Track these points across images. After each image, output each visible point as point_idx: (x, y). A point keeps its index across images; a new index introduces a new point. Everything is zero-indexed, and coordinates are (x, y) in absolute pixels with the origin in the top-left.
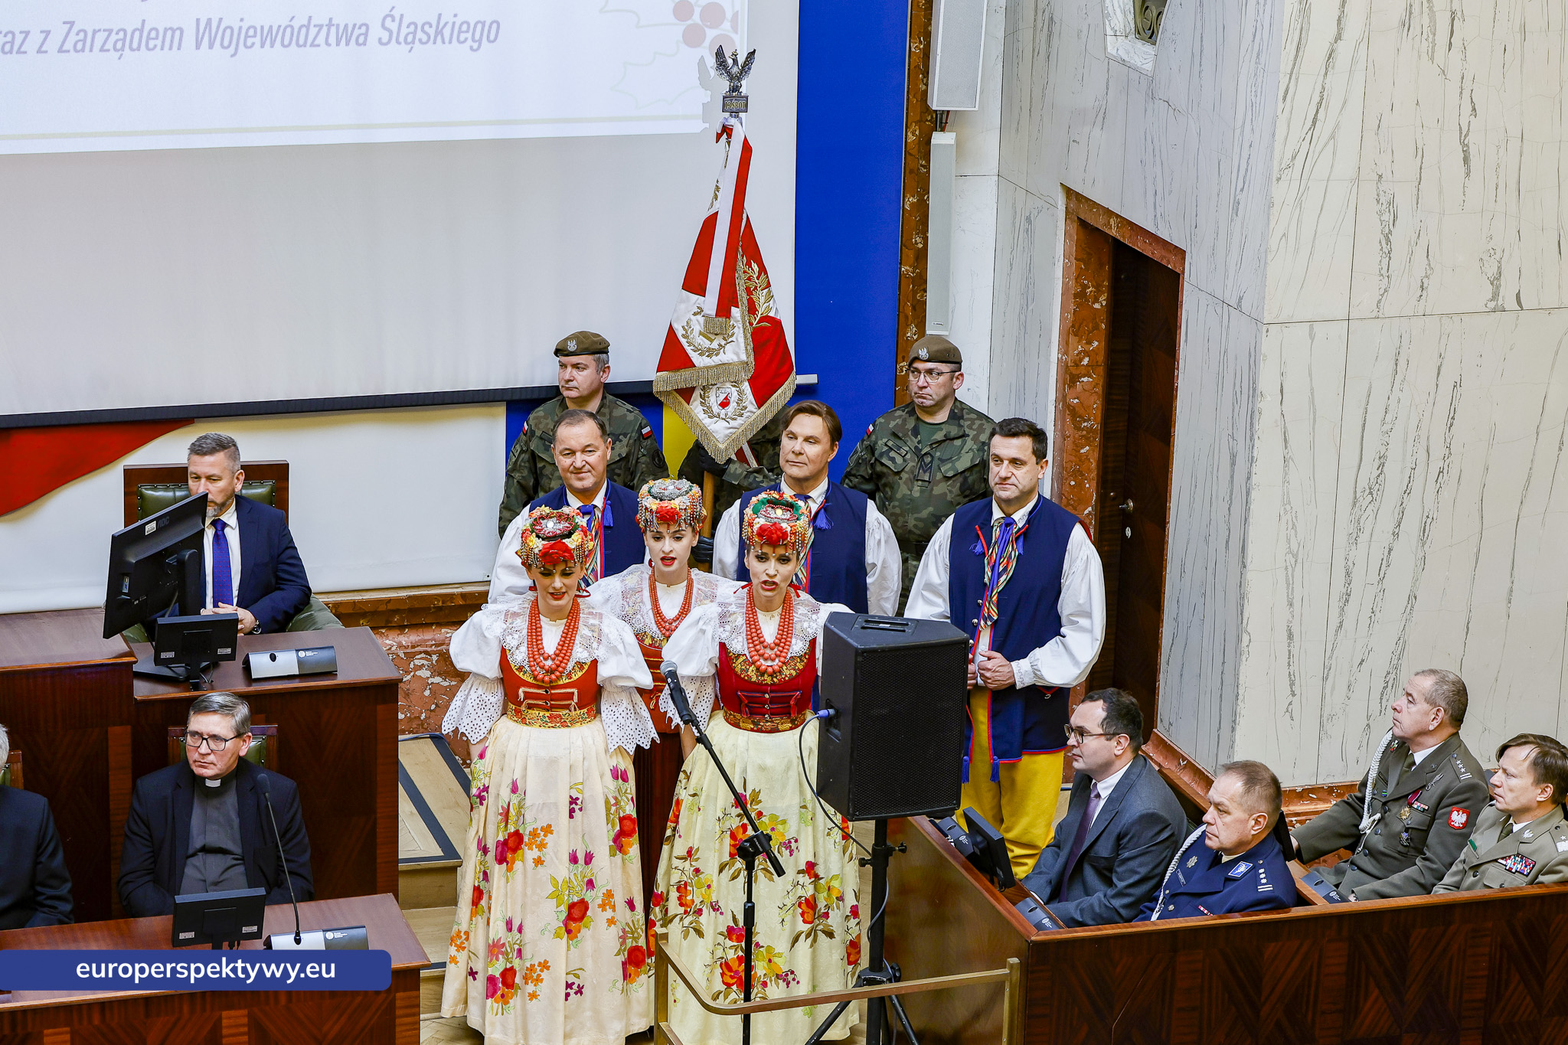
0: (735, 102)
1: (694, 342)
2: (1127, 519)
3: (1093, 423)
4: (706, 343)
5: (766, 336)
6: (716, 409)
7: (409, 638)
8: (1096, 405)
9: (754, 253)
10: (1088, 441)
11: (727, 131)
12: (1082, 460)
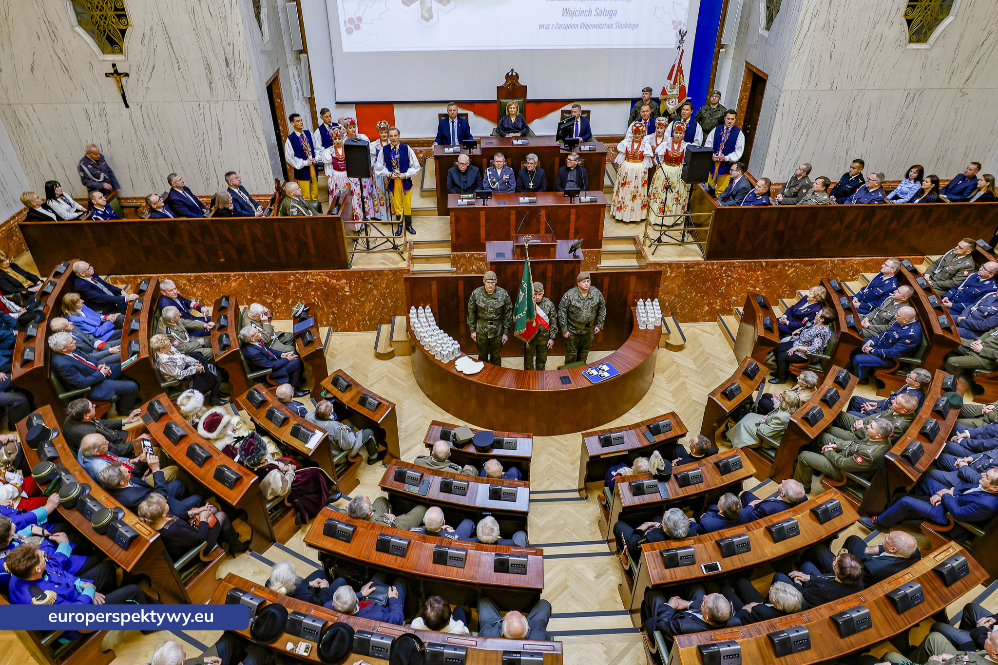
0: (682, 41)
1: (668, 90)
2: (748, 129)
3: (744, 109)
4: (670, 90)
5: (682, 89)
6: (671, 103)
7: (609, 144)
8: (746, 106)
9: (682, 72)
10: (743, 112)
11: (679, 47)
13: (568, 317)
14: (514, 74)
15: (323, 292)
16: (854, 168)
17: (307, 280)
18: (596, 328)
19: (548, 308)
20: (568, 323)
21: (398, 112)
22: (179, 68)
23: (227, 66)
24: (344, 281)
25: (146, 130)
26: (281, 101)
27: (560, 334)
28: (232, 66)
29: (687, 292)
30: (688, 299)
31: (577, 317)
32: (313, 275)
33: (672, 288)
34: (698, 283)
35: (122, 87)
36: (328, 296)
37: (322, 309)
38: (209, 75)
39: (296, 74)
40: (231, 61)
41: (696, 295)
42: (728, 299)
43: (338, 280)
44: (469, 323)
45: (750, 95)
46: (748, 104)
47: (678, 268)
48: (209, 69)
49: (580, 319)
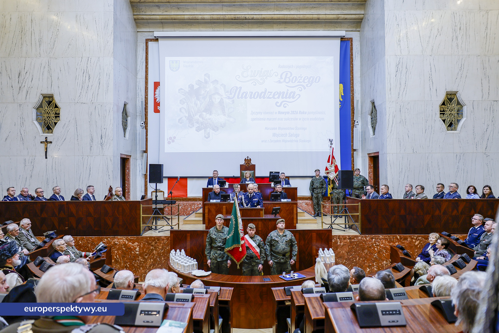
0: (331, 144)
2: (376, 188)
4: (330, 168)
5: (336, 167)
6: (331, 174)
8: (372, 176)
9: (334, 158)
10: (372, 180)
11: (331, 147)
12: (371, 182)
13: (271, 250)
14: (249, 159)
15: (123, 251)
16: (439, 188)
17: (114, 242)
18: (292, 260)
19: (258, 241)
20: (271, 255)
21: (189, 182)
22: (78, 140)
23: (101, 139)
24: (136, 243)
25: (52, 170)
26: (129, 171)
27: (266, 262)
28: (103, 139)
29: (353, 257)
30: (354, 262)
31: (276, 249)
32: (118, 239)
33: (343, 254)
34: (359, 250)
35: (47, 148)
36: (125, 254)
37: (120, 264)
38: (91, 143)
39: (140, 163)
40: (103, 137)
41: (359, 259)
42: (381, 263)
43: (133, 243)
44: (206, 253)
45: (374, 170)
46: (374, 175)
47: (345, 239)
48: (92, 140)
49: (278, 250)
